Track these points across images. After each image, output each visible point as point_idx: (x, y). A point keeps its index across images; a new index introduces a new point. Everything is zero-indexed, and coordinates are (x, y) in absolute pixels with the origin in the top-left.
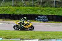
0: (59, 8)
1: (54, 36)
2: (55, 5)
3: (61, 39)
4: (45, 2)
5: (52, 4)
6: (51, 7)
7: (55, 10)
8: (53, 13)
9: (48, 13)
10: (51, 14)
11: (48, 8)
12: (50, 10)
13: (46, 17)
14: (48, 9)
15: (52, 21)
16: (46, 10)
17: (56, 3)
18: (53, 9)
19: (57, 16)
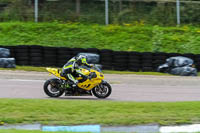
0: (49, 24)
1: (32, 113)
2: (36, 15)
3: (55, 125)
4: (5, 6)
5: (29, 11)
6: (25, 18)
7: (38, 29)
8: (30, 40)
9: (13, 40)
10: (22, 44)
11: (14, 24)
12: (21, 31)
13: (7, 52)
14: (14, 27)
15: (26, 65)
16: (9, 30)
17: (40, 7)
18: (29, 25)
19: (41, 49)
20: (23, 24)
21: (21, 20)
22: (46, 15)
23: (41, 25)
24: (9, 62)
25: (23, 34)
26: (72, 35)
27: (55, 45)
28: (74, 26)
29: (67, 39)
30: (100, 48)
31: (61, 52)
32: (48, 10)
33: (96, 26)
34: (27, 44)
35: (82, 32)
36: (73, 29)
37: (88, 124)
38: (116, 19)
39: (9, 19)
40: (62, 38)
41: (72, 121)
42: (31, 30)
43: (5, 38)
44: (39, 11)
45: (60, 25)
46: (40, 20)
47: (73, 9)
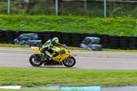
0: (66, 17)
1: (54, 78)
2: (57, 10)
5: (51, 8)
6: (49, 13)
7: (58, 20)
8: (52, 28)
9: (40, 28)
10: (47, 30)
12: (46, 22)
13: (36, 36)
14: (41, 19)
16: (37, 21)
17: (59, 5)
18: (52, 17)
19: (61, 34)
20: (47, 17)
21: (46, 14)
22: (63, 11)
23: (60, 17)
24: (38, 43)
25: (48, 24)
26: (81, 24)
27: (70, 31)
28: (83, 18)
29: (78, 27)
30: (101, 33)
31: (73, 36)
33: (98, 19)
34: (50, 30)
35: (88, 22)
36: (82, 21)
37: (92, 85)
38: (111, 14)
39: (37, 13)
41: (81, 84)
42: (53, 21)
43: (35, 27)
45: (73, 18)
46: (59, 14)
47: (82, 7)
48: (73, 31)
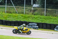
0: (49, 17)
2: (45, 14)
4: (36, 10)
5: (43, 13)
7: (45, 18)
8: (43, 21)
9: (38, 21)
10: (41, 22)
11: (38, 16)
12: (40, 18)
13: (36, 24)
14: (38, 17)
16: (37, 18)
18: (43, 17)
19: (46, 24)
20: (41, 16)
22: (48, 14)
23: (46, 17)
24: (37, 27)
25: (41, 19)
26: (55, 20)
28: (56, 18)
32: (48, 13)
39: (37, 15)
40: (52, 21)
43: (36, 20)
44: (46, 13)
45: (52, 17)
47: (56, 13)
48: (52, 23)
